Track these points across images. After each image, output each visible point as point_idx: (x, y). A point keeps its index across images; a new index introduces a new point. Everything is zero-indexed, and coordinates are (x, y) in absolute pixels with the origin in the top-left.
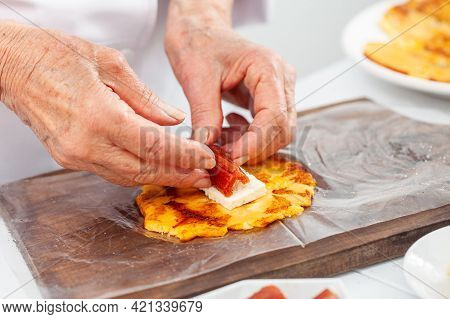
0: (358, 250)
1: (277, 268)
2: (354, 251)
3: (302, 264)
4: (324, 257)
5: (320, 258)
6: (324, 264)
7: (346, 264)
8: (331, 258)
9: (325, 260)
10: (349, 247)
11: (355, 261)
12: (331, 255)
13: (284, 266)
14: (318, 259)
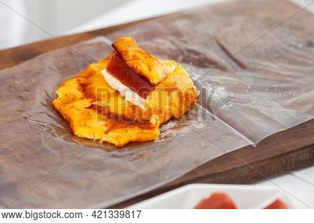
0: (295, 153)
1: (220, 171)
2: (291, 155)
3: (242, 167)
4: (263, 161)
5: (260, 162)
6: (262, 167)
7: (282, 167)
8: (269, 162)
9: (264, 163)
10: (286, 151)
11: (291, 164)
12: (269, 159)
13: (226, 169)
14: (257, 162)
